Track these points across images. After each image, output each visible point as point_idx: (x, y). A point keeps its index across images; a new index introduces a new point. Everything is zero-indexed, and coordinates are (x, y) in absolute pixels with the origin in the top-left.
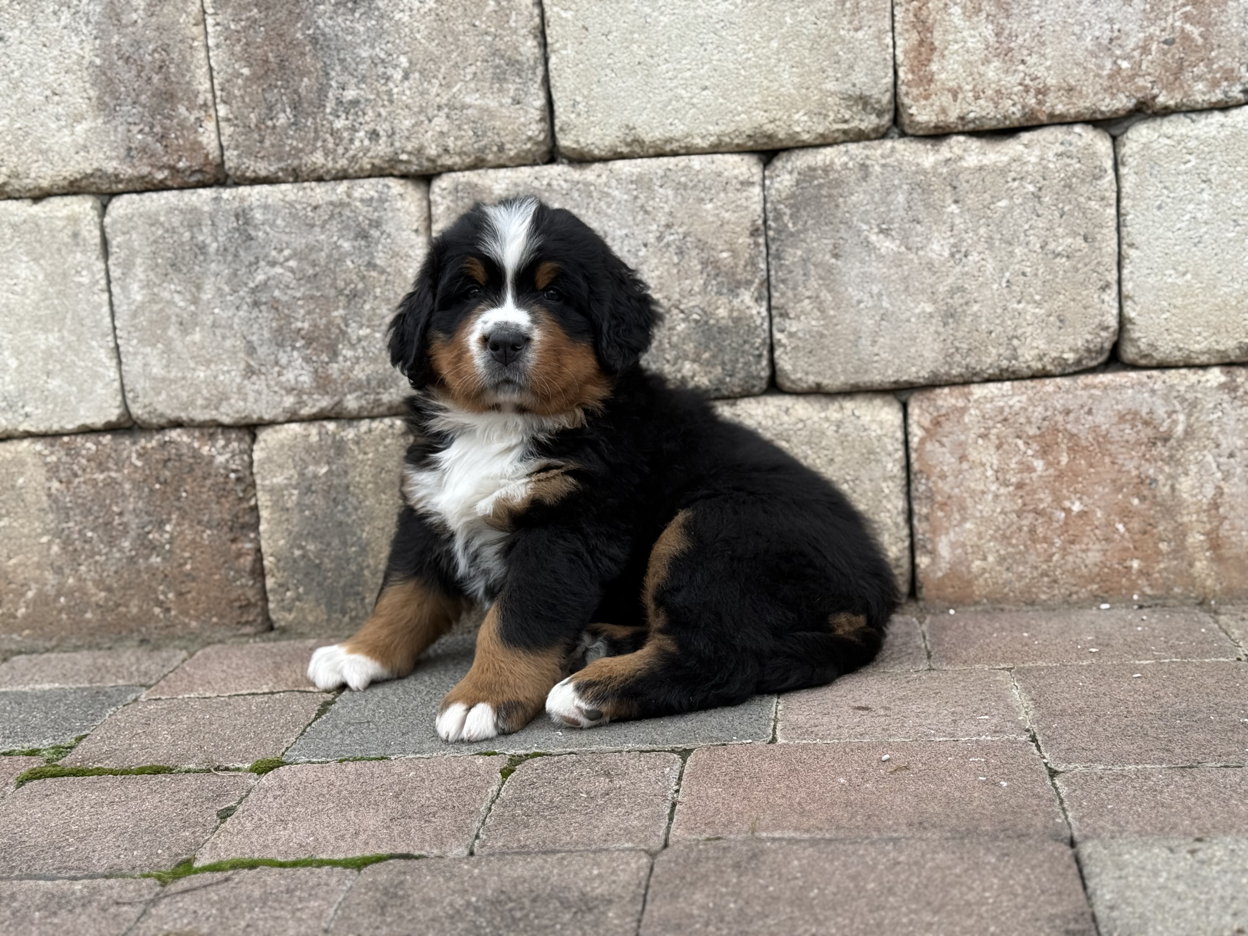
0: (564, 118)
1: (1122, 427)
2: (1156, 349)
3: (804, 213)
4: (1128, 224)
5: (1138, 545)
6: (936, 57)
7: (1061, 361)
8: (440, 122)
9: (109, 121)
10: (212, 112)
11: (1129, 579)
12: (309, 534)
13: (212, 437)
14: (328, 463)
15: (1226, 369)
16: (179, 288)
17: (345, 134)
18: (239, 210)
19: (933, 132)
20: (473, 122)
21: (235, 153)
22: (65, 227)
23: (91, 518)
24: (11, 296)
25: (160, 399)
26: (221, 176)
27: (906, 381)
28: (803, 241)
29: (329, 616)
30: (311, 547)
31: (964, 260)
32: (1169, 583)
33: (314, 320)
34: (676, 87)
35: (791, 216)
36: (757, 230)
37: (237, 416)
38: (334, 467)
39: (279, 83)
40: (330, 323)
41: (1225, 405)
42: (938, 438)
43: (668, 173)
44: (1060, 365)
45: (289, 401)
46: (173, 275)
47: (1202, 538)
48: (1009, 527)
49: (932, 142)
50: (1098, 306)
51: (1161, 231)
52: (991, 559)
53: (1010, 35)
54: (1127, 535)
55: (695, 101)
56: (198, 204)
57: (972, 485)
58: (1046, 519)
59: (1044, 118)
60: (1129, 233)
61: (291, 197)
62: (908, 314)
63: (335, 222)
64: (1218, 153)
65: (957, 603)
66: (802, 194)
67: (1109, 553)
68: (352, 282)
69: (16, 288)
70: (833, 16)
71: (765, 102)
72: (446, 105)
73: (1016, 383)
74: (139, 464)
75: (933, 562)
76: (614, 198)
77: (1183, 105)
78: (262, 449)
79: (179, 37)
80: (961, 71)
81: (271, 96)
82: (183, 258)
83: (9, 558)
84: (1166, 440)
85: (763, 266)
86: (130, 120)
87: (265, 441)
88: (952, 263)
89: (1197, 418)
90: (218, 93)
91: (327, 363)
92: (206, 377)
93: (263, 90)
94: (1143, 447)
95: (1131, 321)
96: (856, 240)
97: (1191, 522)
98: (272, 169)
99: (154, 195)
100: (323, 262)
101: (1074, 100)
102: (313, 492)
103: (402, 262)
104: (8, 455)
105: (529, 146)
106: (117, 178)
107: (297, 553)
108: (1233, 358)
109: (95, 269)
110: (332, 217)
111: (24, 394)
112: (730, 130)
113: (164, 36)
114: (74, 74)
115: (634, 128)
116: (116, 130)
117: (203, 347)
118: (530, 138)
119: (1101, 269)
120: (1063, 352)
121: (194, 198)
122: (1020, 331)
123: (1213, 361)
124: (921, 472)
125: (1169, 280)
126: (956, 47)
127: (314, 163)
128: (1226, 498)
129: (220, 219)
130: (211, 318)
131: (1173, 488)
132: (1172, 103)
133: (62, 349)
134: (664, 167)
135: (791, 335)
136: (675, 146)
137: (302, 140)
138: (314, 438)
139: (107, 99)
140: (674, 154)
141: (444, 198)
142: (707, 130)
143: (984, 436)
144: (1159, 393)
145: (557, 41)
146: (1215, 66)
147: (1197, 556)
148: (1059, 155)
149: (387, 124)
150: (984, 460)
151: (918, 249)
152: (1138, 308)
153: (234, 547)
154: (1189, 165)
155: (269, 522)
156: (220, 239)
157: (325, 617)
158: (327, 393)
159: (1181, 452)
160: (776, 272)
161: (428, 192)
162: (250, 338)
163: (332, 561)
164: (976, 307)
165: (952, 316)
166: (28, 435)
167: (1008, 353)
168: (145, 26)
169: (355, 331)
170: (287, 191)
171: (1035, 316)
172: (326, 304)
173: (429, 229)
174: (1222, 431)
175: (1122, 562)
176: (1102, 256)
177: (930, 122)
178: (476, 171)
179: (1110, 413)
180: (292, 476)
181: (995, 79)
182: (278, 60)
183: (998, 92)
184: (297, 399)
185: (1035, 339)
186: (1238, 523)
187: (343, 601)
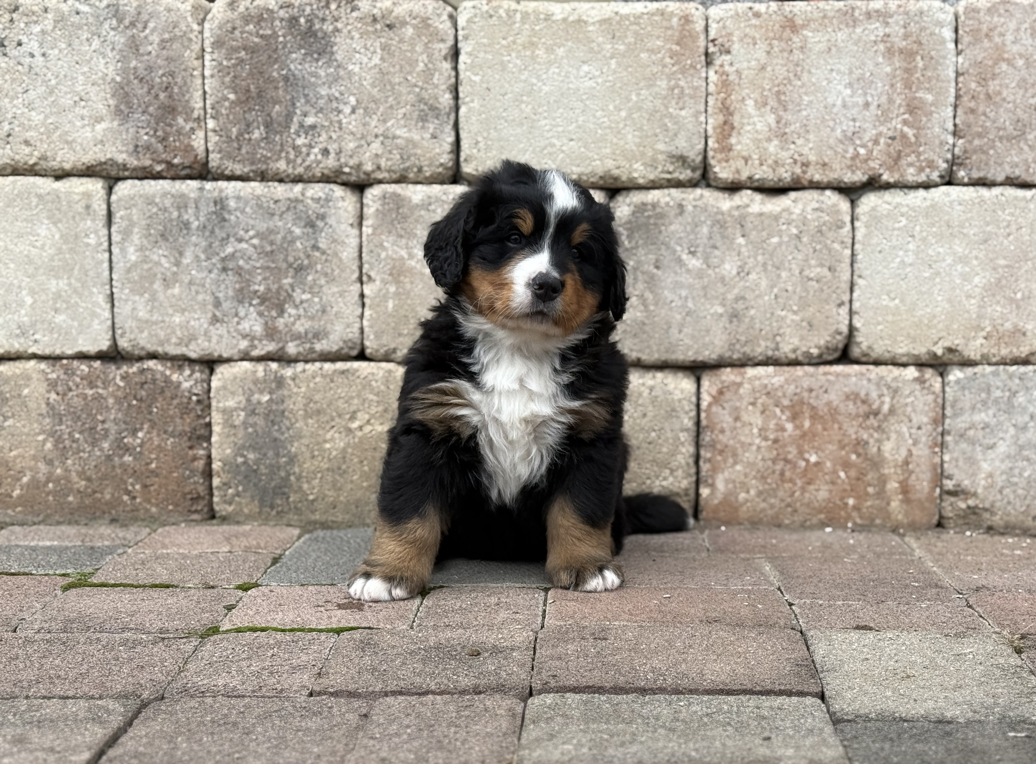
0: (467, 152)
1: (847, 403)
2: (873, 351)
3: (636, 235)
4: (859, 261)
5: (854, 488)
6: (734, 133)
7: (807, 354)
8: (376, 147)
9: (122, 124)
10: (202, 124)
11: (846, 513)
12: (250, 446)
13: (180, 368)
14: (270, 393)
15: (918, 368)
16: (165, 253)
17: (304, 150)
18: (218, 199)
19: (730, 186)
20: (401, 149)
21: (218, 156)
22: (80, 200)
23: (79, 423)
24: (32, 249)
25: (143, 336)
26: (204, 173)
27: (701, 361)
28: (633, 255)
29: (261, 509)
30: (251, 456)
31: (746, 278)
32: (873, 516)
33: (268, 285)
34: (551, 137)
37: (202, 353)
38: (274, 396)
39: (257, 107)
40: (280, 288)
41: (916, 392)
42: (721, 403)
44: (808, 357)
45: (244, 344)
46: (162, 243)
47: (897, 485)
48: (766, 470)
49: (728, 192)
50: (835, 317)
51: (880, 268)
52: (752, 492)
53: (786, 123)
54: (846, 481)
55: (564, 148)
56: (186, 192)
57: (743, 439)
58: (792, 466)
59: (806, 183)
60: (859, 268)
61: (258, 192)
62: (705, 313)
63: (290, 213)
64: (921, 218)
65: (727, 523)
66: (636, 221)
67: (833, 493)
68: (299, 258)
69: (36, 243)
70: (665, 98)
71: (614, 154)
72: (382, 135)
73: (777, 368)
74: (122, 384)
75: (712, 492)
77: (900, 182)
78: (219, 380)
79: (183, 67)
80: (751, 145)
81: (250, 117)
82: (171, 231)
83: (11, 450)
84: (876, 415)
86: (139, 124)
87: (222, 373)
88: (737, 279)
89: (898, 401)
90: (209, 111)
91: (275, 318)
92: (180, 322)
93: (244, 111)
94: (861, 419)
95: (857, 330)
96: (672, 257)
97: (890, 474)
98: (246, 170)
99: (152, 182)
100: (278, 242)
101: (827, 172)
102: (256, 415)
103: (339, 247)
104: (18, 371)
105: (440, 170)
106: (124, 167)
107: (240, 460)
108: (924, 360)
109: (101, 233)
110: (288, 209)
111: (35, 325)
112: (586, 171)
113: (172, 65)
114: (99, 86)
116: (127, 130)
117: (181, 299)
118: (442, 164)
120: (810, 348)
121: (184, 187)
122: (781, 331)
123: (911, 362)
124: (707, 427)
125: (884, 303)
126: (749, 128)
127: (278, 169)
128: (915, 458)
129: (202, 205)
130: (189, 277)
131: (879, 449)
132: (892, 180)
133: (69, 292)
137: (271, 150)
138: (261, 374)
139: (123, 107)
141: (374, 202)
142: (572, 170)
143: (753, 404)
144: (873, 381)
145: (466, 96)
146: (922, 158)
147: (893, 498)
148: (815, 210)
149: (336, 145)
150: (752, 421)
151: (715, 267)
152: (862, 321)
153: (191, 452)
154: (901, 224)
155: (220, 435)
156: (202, 219)
157: (258, 510)
158: (274, 340)
159: (886, 424)
161: (361, 198)
162: (218, 294)
163: (266, 468)
164: (752, 312)
165: (736, 316)
166: (35, 356)
167: (773, 346)
168: (157, 56)
169: (299, 295)
170: (256, 187)
171: (793, 321)
172: (278, 273)
173: (360, 225)
174: (914, 411)
175: (842, 499)
176: (840, 282)
177: (728, 178)
178: (400, 185)
179: (840, 393)
180: (241, 401)
181: (774, 153)
182: (257, 91)
183: (776, 162)
184: (250, 344)
185: (791, 337)
186: (922, 476)
187: (272, 498)
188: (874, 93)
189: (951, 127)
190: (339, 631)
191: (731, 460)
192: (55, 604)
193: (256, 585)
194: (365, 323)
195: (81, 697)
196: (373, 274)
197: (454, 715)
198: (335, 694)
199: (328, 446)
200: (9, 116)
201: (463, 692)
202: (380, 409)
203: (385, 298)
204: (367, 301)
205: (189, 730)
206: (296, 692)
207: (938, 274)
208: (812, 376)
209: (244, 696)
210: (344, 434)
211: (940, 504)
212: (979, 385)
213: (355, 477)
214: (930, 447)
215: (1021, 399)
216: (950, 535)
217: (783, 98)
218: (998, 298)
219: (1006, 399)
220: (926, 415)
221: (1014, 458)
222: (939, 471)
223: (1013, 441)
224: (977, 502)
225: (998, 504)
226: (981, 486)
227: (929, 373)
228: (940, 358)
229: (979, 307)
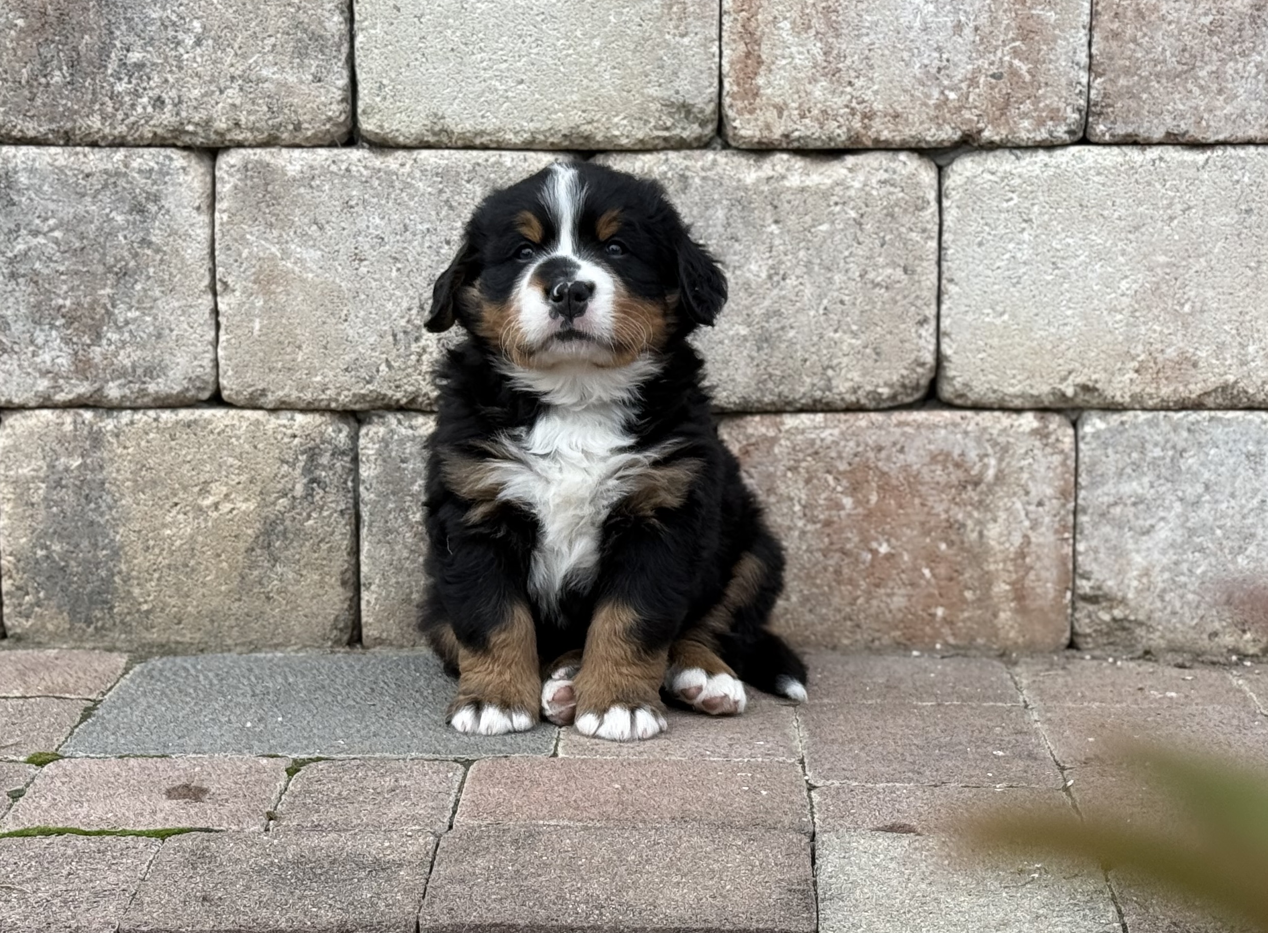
0: (368, 100)
1: (933, 467)
2: (971, 390)
4: (948, 258)
5: (943, 591)
6: (762, 70)
7: (875, 395)
8: (233, 94)
11: (933, 628)
12: (55, 532)
14: (83, 456)
15: (1039, 415)
17: (127, 99)
19: (756, 147)
20: (269, 97)
29: (72, 625)
30: (56, 547)
31: (782, 283)
32: (972, 633)
33: (77, 297)
34: (491, 78)
38: (89, 461)
39: (57, 38)
40: (95, 301)
41: (1036, 451)
42: (746, 468)
43: (477, 168)
44: (874, 399)
45: (43, 384)
47: (1007, 587)
48: (815, 565)
49: (754, 157)
50: (915, 341)
51: (981, 268)
53: (838, 55)
54: (933, 581)
55: (510, 94)
58: (852, 559)
59: (869, 144)
60: (949, 268)
61: (61, 162)
62: (721, 335)
63: (108, 193)
64: (1040, 194)
67: (914, 599)
68: (123, 259)
70: (659, 19)
72: (241, 76)
73: (829, 416)
76: (417, 190)
77: (1009, 141)
80: (787, 87)
81: (48, 51)
84: (976, 484)
87: (13, 426)
88: (769, 285)
89: (1009, 463)
91: (89, 346)
93: (39, 44)
94: (953, 490)
95: (947, 358)
97: (997, 570)
98: (42, 129)
100: (92, 236)
101: (900, 127)
102: (62, 487)
103: (180, 241)
105: (328, 126)
107: (40, 553)
108: (1047, 403)
110: (105, 186)
112: (544, 128)
115: (443, 118)
118: (330, 119)
119: (919, 303)
120: (877, 386)
122: (835, 362)
123: (1027, 405)
125: (987, 319)
126: (784, 62)
127: (90, 127)
128: (1033, 548)
131: (981, 534)
132: (996, 138)
134: (473, 161)
136: (485, 139)
137: (78, 101)
138: (68, 427)
140: (485, 148)
141: (231, 175)
142: (522, 126)
143: (794, 469)
144: (972, 435)
145: (366, 19)
146: (1041, 105)
147: (1002, 606)
148: (883, 182)
149: (174, 91)
150: (792, 494)
151: (734, 267)
152: (954, 346)
154: (1011, 203)
157: (68, 626)
158: (87, 378)
159: (991, 497)
161: (213, 167)
163: (79, 565)
164: (792, 333)
165: (767, 340)
167: (822, 383)
169: (122, 313)
170: (57, 155)
171: (851, 346)
172: (91, 280)
173: (212, 208)
174: (1032, 478)
175: (927, 607)
176: (921, 290)
177: (754, 136)
178: (268, 150)
179: (922, 452)
180: (41, 468)
181: (822, 98)
182: (57, 14)
183: (824, 112)
184: (52, 383)
185: (850, 370)
186: (1045, 574)
187: (89, 609)
188: (969, 9)
189: (1084, 60)
193: (55, 757)
194: (221, 353)
196: (230, 280)
199: (168, 532)
202: (243, 478)
203: (249, 316)
204: (222, 319)
207: (1066, 277)
208: (880, 427)
210: (191, 515)
211: (1072, 615)
212: (1129, 441)
213: (208, 578)
214: (1056, 532)
215: (1191, 461)
216: (1083, 662)
217: (834, 18)
218: (1156, 312)
219: (1168, 460)
220: (1050, 485)
221: (1181, 547)
222: (1071, 566)
223: (1178, 522)
224: (1127, 612)
225: (1157, 615)
226: (1132, 589)
227: (1055, 422)
228: (1072, 399)
229: (1127, 325)
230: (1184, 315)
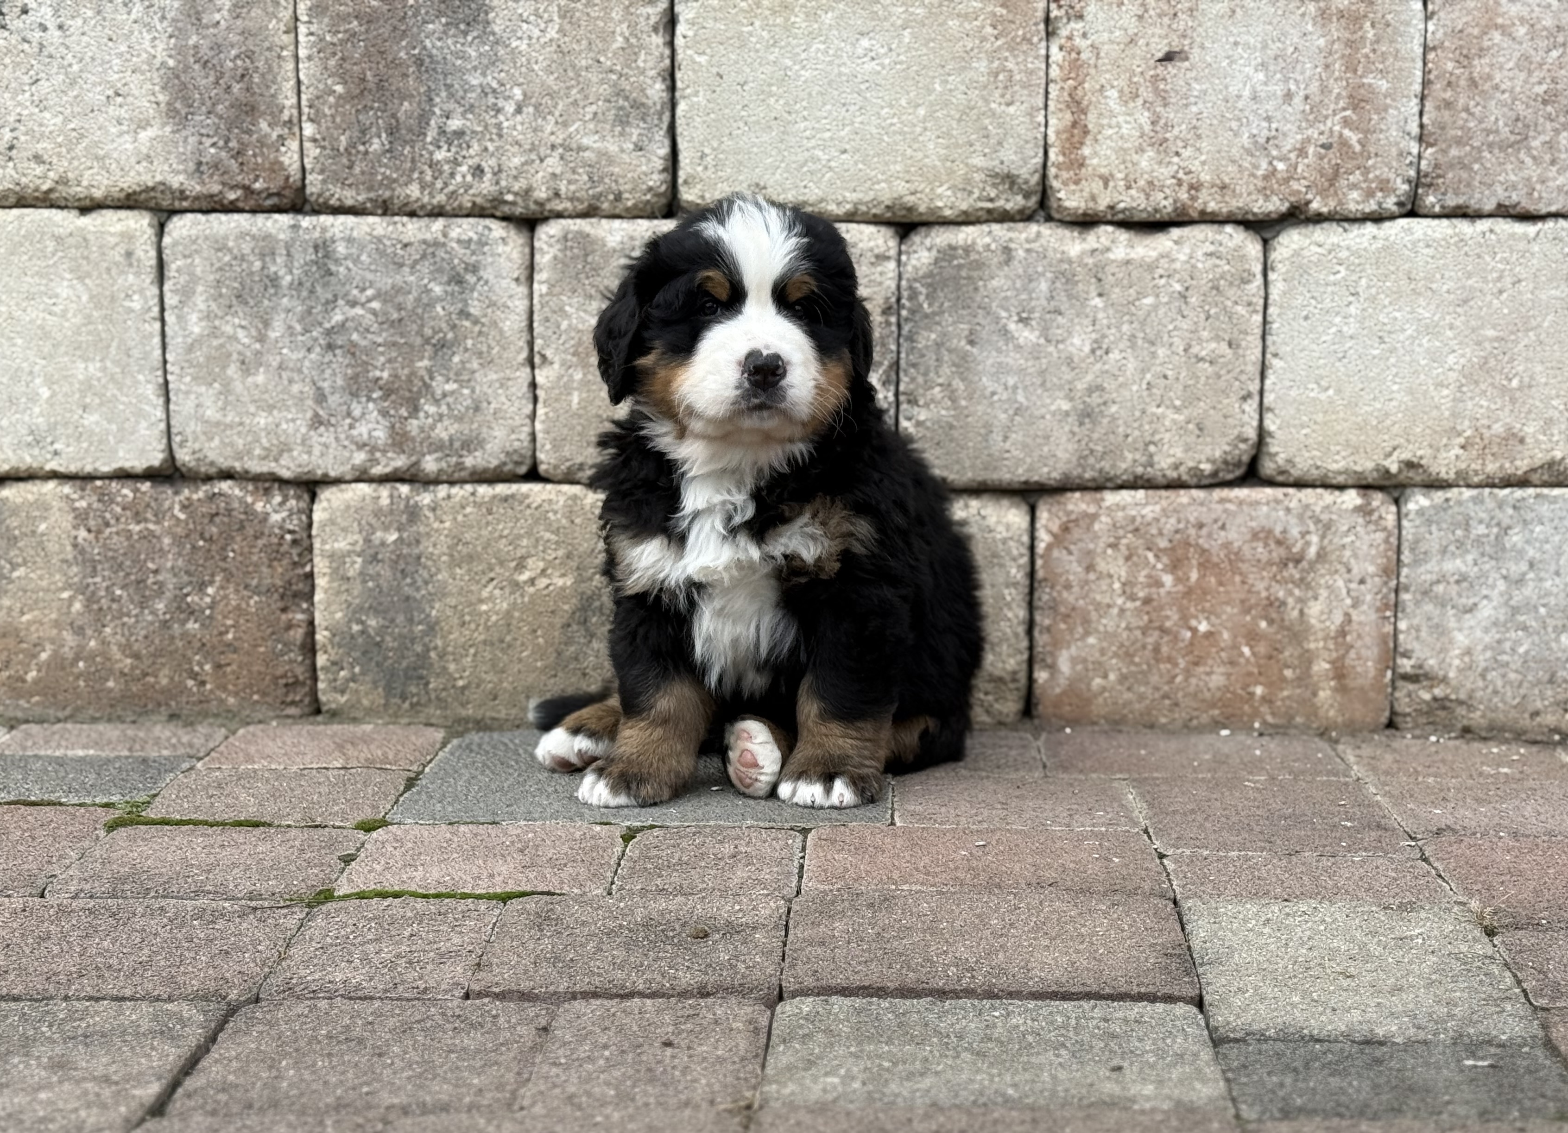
0: (689, 169)
1: (1254, 544)
2: (1294, 466)
3: (941, 294)
4: (1273, 332)
5: (1263, 670)
6: (1088, 140)
7: (1195, 471)
8: (553, 163)
9: (178, 131)
10: (296, 130)
11: (1252, 706)
12: (370, 607)
13: (267, 491)
14: (399, 530)
15: (1362, 492)
16: (243, 323)
17: (446, 167)
18: (320, 242)
19: (1081, 219)
20: (589, 166)
21: (320, 177)
22: (117, 244)
23: (121, 574)
24: (48, 317)
25: (213, 445)
26: (299, 202)
27: (1036, 483)
28: (938, 323)
29: (387, 701)
31: (1105, 357)
32: (1291, 711)
33: (394, 369)
34: (814, 148)
35: (928, 296)
36: (890, 308)
37: (299, 470)
38: (405, 535)
39: (376, 105)
40: (413, 373)
41: (1358, 529)
42: (1066, 544)
44: (1195, 475)
45: (360, 458)
46: (239, 309)
47: (1327, 666)
48: (1133, 644)
49: (1079, 229)
50: (1238, 416)
51: (1306, 342)
52: (1112, 677)
53: (1166, 125)
54: (1252, 659)
55: (833, 164)
56: (274, 231)
57: (1098, 597)
58: (1171, 638)
59: (1195, 215)
60: (1274, 343)
61: (379, 231)
62: (1043, 411)
63: (427, 263)
64: (1367, 266)
65: (1074, 722)
66: (940, 274)
67: (1233, 678)
68: (441, 330)
69: (55, 308)
70: (985, 87)
71: (908, 172)
72: (561, 145)
73: (1151, 492)
74: (182, 516)
75: (1052, 676)
77: (1337, 213)
78: (324, 509)
79: (267, 44)
80: (1113, 157)
81: (367, 118)
82: (251, 290)
83: (23, 613)
84: (1298, 561)
85: (893, 347)
86: (203, 131)
87: (328, 500)
88: (1092, 359)
89: (1331, 541)
90: (306, 110)
91: (406, 419)
92: (267, 424)
93: (357, 111)
94: (1274, 568)
95: (1270, 434)
96: (993, 327)
97: (1317, 648)
98: (360, 198)
99: (223, 217)
100: (410, 307)
101: (1227, 199)
102: (378, 561)
103: (499, 313)
104: (30, 497)
105: (648, 197)
106: (182, 195)
107: (356, 628)
108: (1370, 480)
109: (148, 293)
110: (424, 256)
111: (55, 429)
112: (867, 199)
113: (250, 42)
114: (143, 73)
115: (765, 188)
116: (185, 140)
117: (267, 391)
118: (650, 189)
119: (1243, 377)
120: (1200, 462)
121: (269, 223)
122: (1157, 437)
123: (1350, 482)
124: (1045, 580)
125: (1312, 395)
126: (1110, 132)
127: (408, 196)
128: (1355, 626)
129: (296, 251)
130: (278, 358)
131: (1301, 612)
132: (1325, 210)
133: (104, 381)
135: (919, 424)
137: (397, 169)
138: (385, 501)
139: (178, 105)
141: (551, 246)
142: (842, 196)
143: (1114, 546)
144: (1294, 512)
145: (688, 86)
146: (1371, 176)
147: (1321, 685)
148: (1209, 255)
149: (494, 159)
150: (1112, 572)
151: (1058, 342)
153: (284, 617)
154: (1339, 276)
155: (326, 592)
156: (295, 271)
157: (382, 701)
158: (404, 452)
159: (1312, 575)
160: (907, 355)
161: (532, 237)
162: (320, 384)
163: (395, 640)
164: (1114, 409)
165: (1089, 416)
166: (54, 475)
167: (1144, 459)
168: (228, 29)
169: (440, 385)
170: (375, 224)
171: (1174, 421)
172: (410, 352)
173: (530, 279)
174: (1355, 556)
175: (1245, 687)
176: (1245, 364)
177: (1077, 208)
178: (588, 220)
179: (1243, 529)
180: (357, 542)
181: (1148, 169)
182: (376, 80)
183: (1150, 183)
184: (369, 456)
185: (1171, 446)
186: (1364, 653)
187: (404, 684)
188: (1300, 78)
189: (1415, 130)
190: (505, 898)
191: (1080, 630)
192: (97, 853)
193: (383, 823)
194: (538, 426)
195: (143, 999)
196: (549, 353)
197: (670, 1029)
198: (502, 996)
199: (484, 607)
200: (12, 119)
201: (684, 994)
202: (561, 553)
203: (568, 389)
204: (540, 393)
205: (297, 1050)
206: (446, 992)
207: (1393, 350)
209: (372, 998)
210: (507, 590)
211: (1392, 694)
212: (1453, 517)
213: (525, 654)
214: (1378, 610)
215: (1515, 538)
216: (1405, 741)
217: (1162, 86)
218: (1483, 386)
219: (1492, 537)
220: (1372, 563)
221: (1504, 625)
222: (1391, 645)
223: (1502, 600)
224: (1448, 691)
225: (1479, 694)
226: (1454, 669)
227: (1377, 499)
228: (1395, 476)
229: (1454, 400)
230: (1511, 390)
